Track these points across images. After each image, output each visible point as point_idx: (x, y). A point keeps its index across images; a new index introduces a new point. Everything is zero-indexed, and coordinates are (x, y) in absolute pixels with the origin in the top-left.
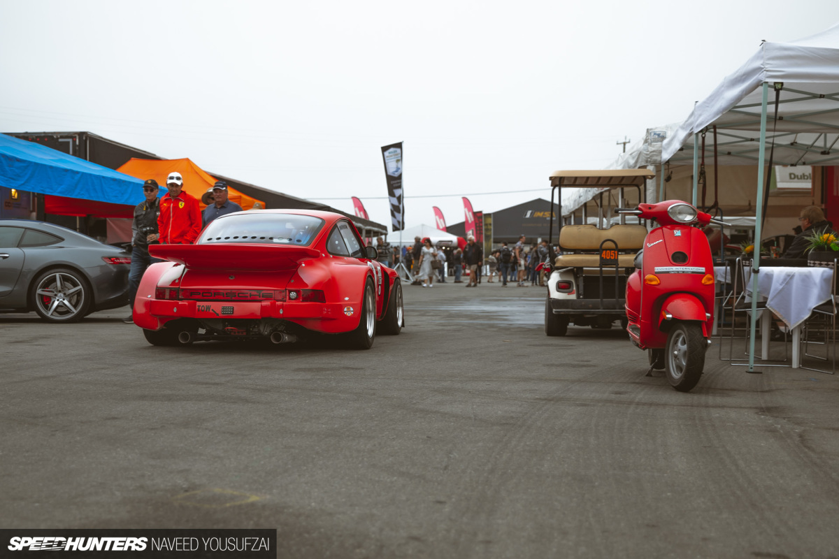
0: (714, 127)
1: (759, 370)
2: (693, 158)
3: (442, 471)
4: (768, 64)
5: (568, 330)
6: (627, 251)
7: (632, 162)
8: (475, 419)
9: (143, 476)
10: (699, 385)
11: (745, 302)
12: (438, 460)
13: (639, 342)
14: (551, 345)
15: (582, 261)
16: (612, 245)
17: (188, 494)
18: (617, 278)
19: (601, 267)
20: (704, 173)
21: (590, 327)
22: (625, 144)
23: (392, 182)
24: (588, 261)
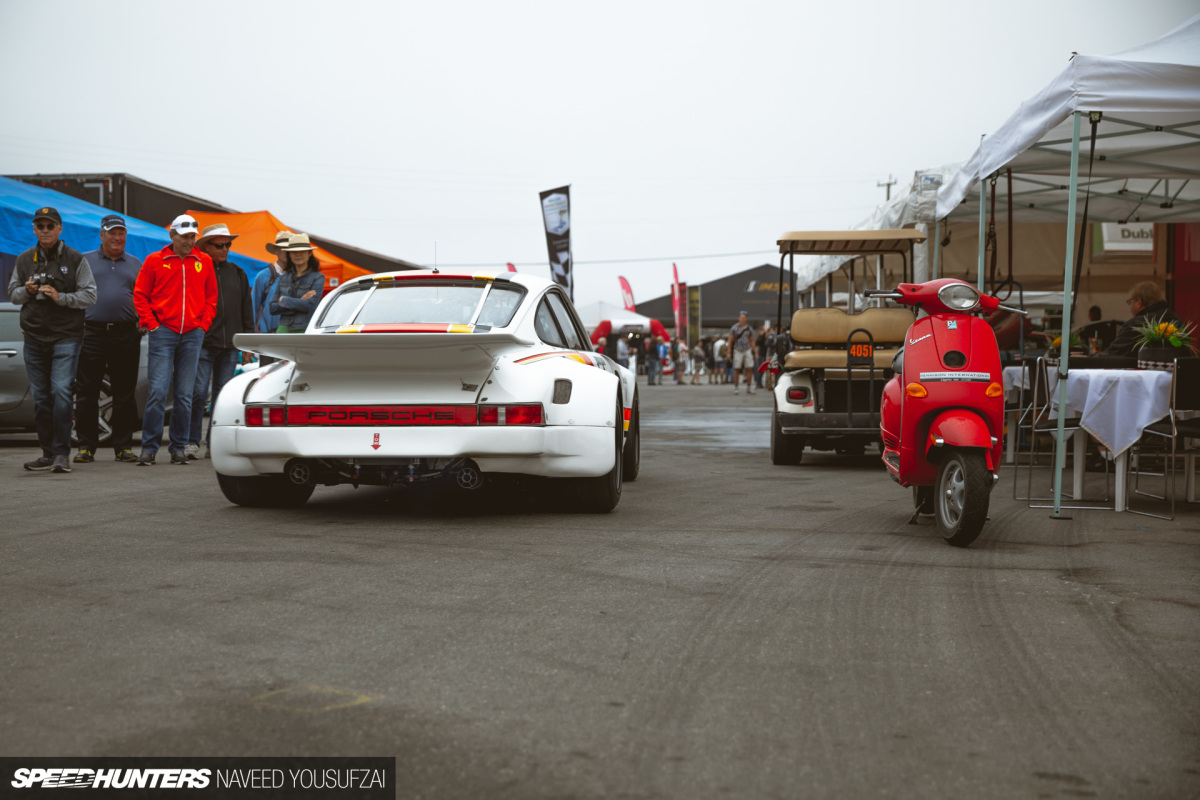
0: (1008, 171)
1: (1068, 515)
2: (978, 213)
3: (619, 661)
4: (1081, 86)
5: (803, 456)
6: (888, 345)
7: (895, 217)
8: (668, 587)
9: (212, 668)
10: (982, 536)
11: (1050, 418)
12: (614, 645)
13: (898, 476)
14: (779, 478)
15: (823, 360)
16: (864, 337)
17: (273, 693)
18: (872, 384)
19: (849, 367)
20: (995, 235)
21: (834, 452)
22: (889, 185)
23: (555, 243)
24: (831, 359)
